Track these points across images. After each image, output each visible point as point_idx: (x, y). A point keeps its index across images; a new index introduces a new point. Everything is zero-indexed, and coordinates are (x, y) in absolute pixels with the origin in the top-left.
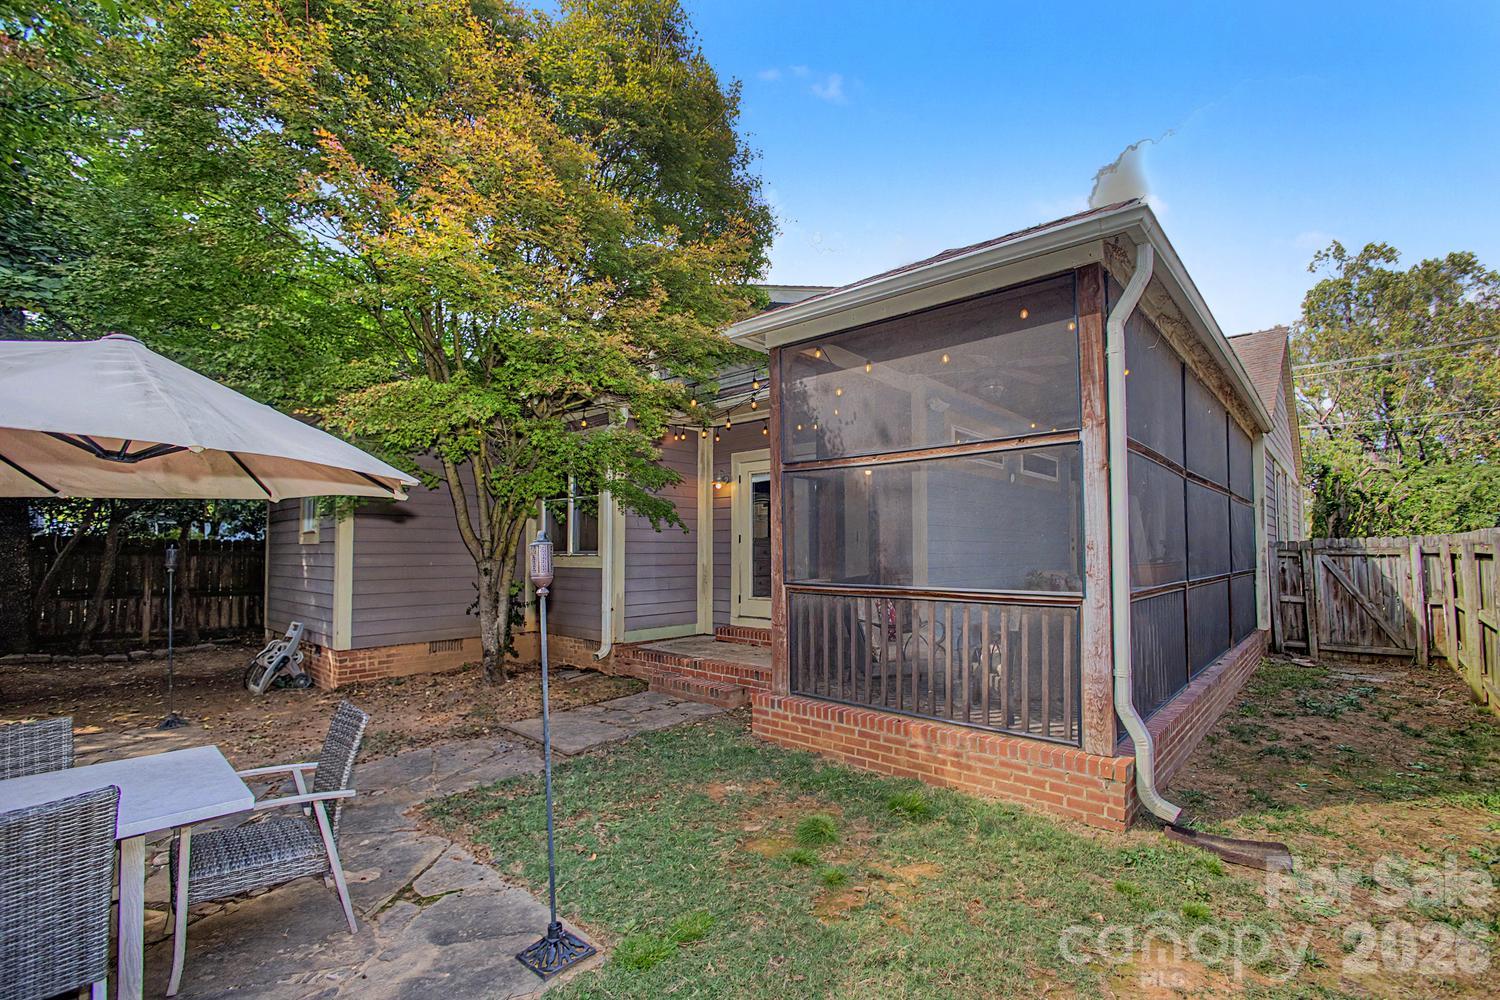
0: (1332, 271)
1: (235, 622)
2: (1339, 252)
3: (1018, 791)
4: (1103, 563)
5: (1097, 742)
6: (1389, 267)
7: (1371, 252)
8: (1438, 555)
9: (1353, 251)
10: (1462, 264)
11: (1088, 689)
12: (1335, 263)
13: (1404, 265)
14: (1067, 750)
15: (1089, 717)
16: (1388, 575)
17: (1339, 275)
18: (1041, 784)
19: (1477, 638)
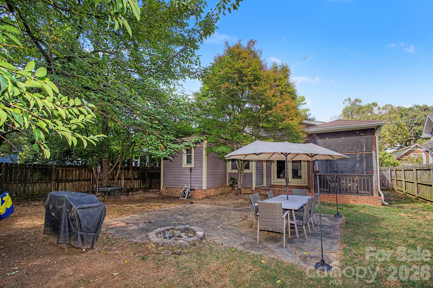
0: (348, 104)
1: (138, 187)
2: (350, 100)
3: (364, 203)
4: (376, 170)
5: (375, 195)
6: (360, 104)
7: (357, 100)
8: (393, 170)
9: (353, 100)
10: (375, 104)
11: (374, 188)
12: (348, 102)
13: (363, 104)
14: (371, 197)
15: (374, 192)
16: (384, 174)
17: (349, 105)
18: (368, 201)
19: (404, 184)
